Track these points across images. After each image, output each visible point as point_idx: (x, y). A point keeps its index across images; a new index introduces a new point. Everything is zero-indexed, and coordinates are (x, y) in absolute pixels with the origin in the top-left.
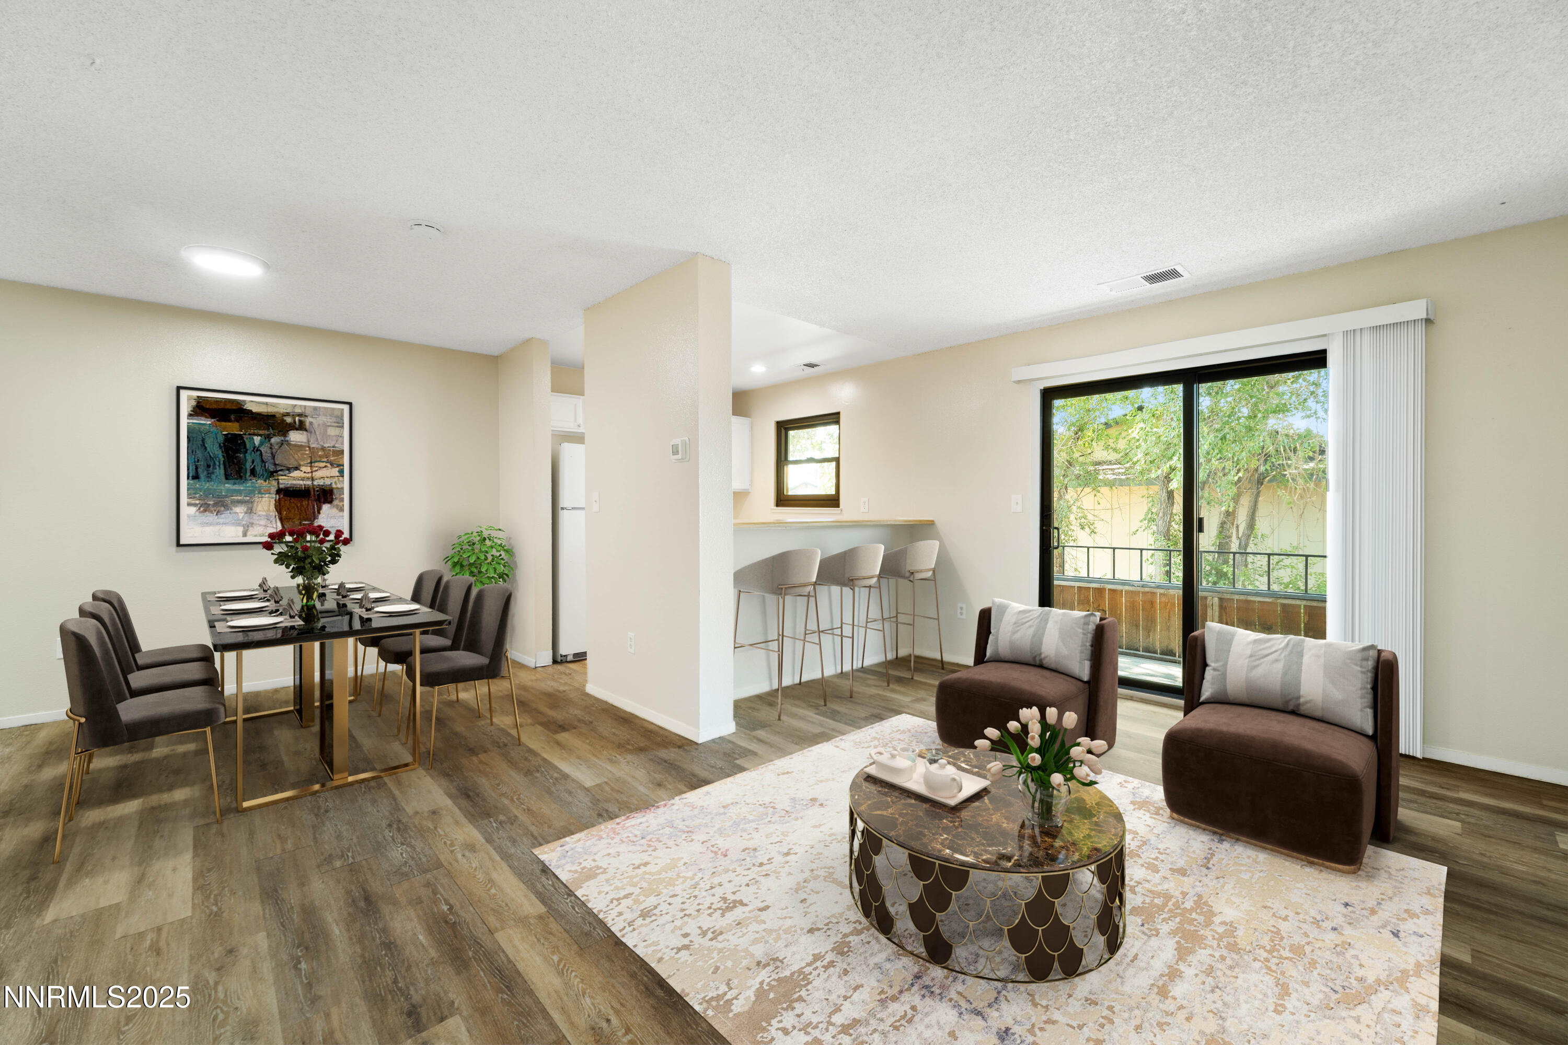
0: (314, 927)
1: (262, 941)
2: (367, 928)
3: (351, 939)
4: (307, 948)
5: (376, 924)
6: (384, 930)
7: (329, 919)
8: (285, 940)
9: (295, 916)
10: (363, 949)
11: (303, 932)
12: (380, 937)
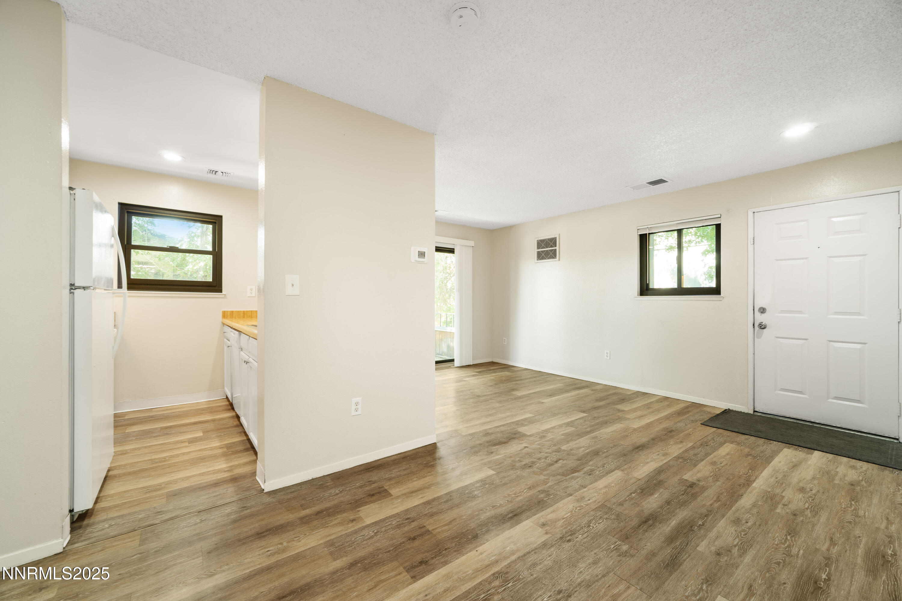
0: (678, 532)
1: (702, 547)
2: (664, 513)
3: (674, 516)
4: (691, 527)
5: (659, 512)
6: (661, 507)
7: (669, 528)
8: (694, 538)
9: (678, 543)
10: (676, 509)
11: (685, 534)
12: (666, 507)
